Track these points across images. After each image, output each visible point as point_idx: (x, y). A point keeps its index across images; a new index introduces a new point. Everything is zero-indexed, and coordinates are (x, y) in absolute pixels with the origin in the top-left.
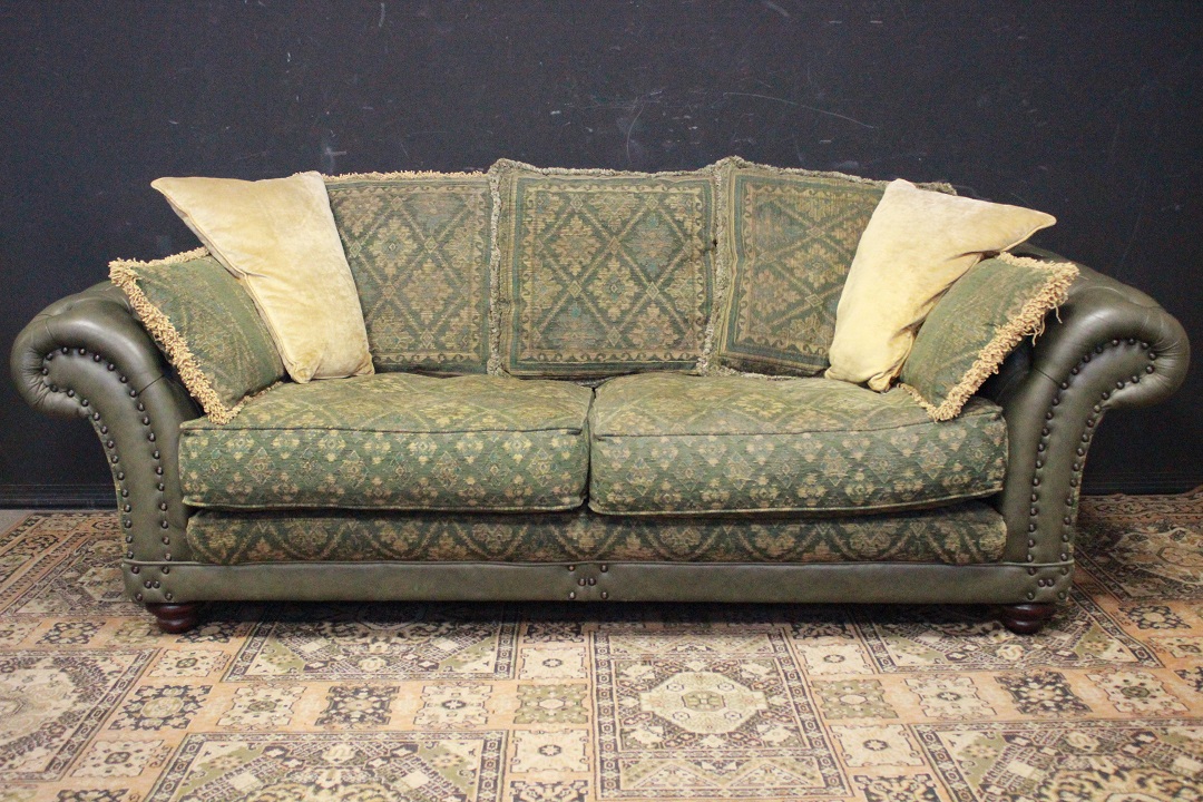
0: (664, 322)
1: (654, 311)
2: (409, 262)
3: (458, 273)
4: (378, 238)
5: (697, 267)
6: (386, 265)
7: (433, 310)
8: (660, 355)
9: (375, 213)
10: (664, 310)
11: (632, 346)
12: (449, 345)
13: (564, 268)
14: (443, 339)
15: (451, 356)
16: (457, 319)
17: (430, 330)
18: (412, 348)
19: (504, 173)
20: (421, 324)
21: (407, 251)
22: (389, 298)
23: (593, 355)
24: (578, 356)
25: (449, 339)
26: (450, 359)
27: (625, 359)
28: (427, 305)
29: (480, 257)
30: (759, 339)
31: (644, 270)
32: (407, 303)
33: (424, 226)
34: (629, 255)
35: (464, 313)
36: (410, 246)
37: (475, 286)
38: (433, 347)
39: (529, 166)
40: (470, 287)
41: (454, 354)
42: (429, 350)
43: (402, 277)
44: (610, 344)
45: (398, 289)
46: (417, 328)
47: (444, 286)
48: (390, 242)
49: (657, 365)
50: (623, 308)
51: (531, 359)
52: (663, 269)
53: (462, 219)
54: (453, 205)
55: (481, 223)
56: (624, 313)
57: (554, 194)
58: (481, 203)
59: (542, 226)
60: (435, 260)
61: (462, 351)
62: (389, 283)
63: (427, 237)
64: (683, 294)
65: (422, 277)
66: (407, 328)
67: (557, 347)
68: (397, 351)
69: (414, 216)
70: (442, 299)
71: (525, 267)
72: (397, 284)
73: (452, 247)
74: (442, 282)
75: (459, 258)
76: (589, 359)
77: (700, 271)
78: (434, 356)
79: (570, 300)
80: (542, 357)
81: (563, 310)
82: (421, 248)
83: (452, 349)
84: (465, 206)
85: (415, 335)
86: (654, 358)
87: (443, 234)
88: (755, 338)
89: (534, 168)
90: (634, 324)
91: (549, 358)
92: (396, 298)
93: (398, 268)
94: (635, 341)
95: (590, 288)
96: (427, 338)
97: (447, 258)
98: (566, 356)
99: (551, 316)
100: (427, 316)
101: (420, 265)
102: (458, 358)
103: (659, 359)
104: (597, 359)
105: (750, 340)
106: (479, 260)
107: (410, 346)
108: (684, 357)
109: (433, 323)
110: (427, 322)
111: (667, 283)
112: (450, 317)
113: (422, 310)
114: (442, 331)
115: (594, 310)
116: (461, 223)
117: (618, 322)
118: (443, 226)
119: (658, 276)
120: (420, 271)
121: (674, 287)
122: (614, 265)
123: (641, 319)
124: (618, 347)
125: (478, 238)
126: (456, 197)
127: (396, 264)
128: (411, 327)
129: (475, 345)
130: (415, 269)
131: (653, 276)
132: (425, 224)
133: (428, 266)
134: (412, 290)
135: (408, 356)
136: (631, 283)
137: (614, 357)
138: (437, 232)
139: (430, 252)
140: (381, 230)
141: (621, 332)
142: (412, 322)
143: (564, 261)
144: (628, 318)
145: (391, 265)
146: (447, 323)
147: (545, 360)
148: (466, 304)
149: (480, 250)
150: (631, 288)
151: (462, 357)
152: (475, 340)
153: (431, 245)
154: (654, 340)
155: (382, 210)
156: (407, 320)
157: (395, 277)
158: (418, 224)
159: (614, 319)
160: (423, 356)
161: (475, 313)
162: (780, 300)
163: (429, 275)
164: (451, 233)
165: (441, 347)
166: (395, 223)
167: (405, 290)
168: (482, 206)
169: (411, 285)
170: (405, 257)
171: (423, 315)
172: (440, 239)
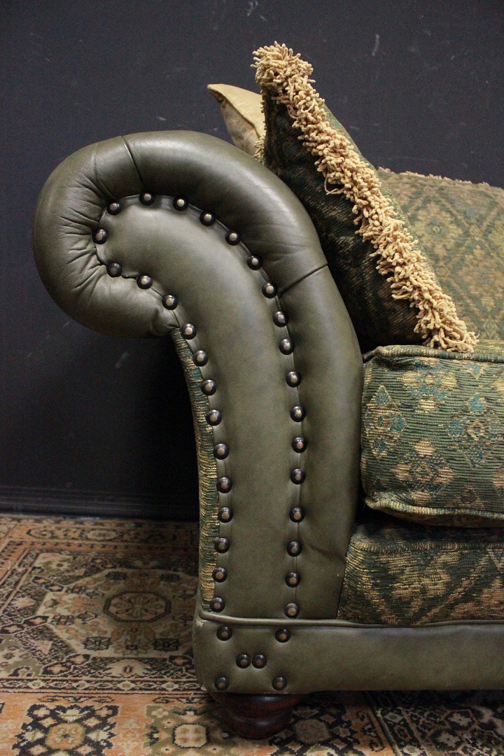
2: (458, 245)
4: (418, 220)
6: (433, 246)
7: (493, 295)
9: (410, 197)
17: (494, 318)
20: (484, 311)
21: (453, 235)
28: (487, 292)
36: (455, 232)
43: (456, 260)
48: (431, 224)
60: (480, 243)
62: (441, 264)
63: (470, 224)
65: (475, 262)
69: (452, 202)
72: (450, 265)
73: (496, 238)
82: (467, 234)
84: (496, 203)
87: (485, 225)
92: (452, 280)
93: (447, 250)
97: (494, 247)
101: (470, 250)
110: (489, 309)
113: (481, 296)
118: (483, 217)
120: (471, 257)
127: (444, 246)
128: (472, 312)
130: (465, 252)
132: (465, 213)
133: (478, 252)
134: (467, 274)
138: (479, 222)
139: (477, 239)
140: (420, 212)
142: (473, 307)
145: (440, 246)
153: (476, 232)
155: (418, 194)
156: (468, 305)
158: (458, 211)
163: (481, 261)
164: (492, 225)
166: (434, 209)
167: (460, 273)
169: (465, 269)
170: (452, 241)
171: (484, 301)
172: (484, 228)
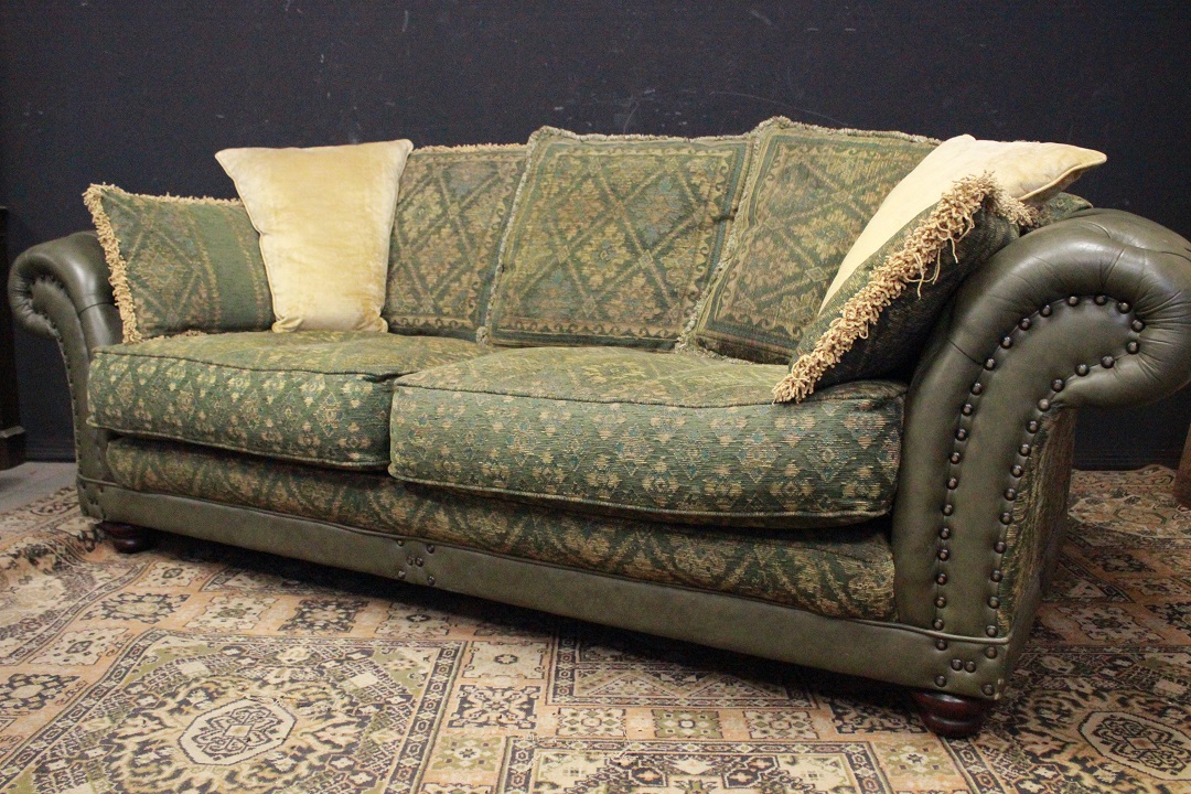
0: (646, 294)
1: (640, 281)
2: (430, 226)
3: (471, 238)
4: (412, 204)
5: (705, 236)
6: (410, 230)
7: (438, 274)
8: (635, 331)
9: (417, 181)
10: (651, 281)
11: (606, 318)
12: (446, 310)
13: (561, 232)
14: (441, 303)
15: (446, 321)
16: (457, 284)
17: (432, 294)
18: (414, 312)
19: (543, 140)
20: (425, 288)
21: (432, 216)
22: (404, 261)
23: (566, 326)
24: (551, 326)
25: (446, 304)
26: (446, 324)
27: (597, 332)
28: (434, 269)
29: (499, 223)
30: (741, 317)
31: (640, 235)
32: (417, 265)
33: (453, 192)
34: (630, 220)
35: (464, 278)
36: (436, 211)
37: (484, 252)
38: (432, 311)
39: (569, 133)
40: (478, 253)
41: (449, 320)
42: (428, 314)
43: (421, 241)
44: (584, 314)
45: (414, 253)
46: (420, 291)
47: (455, 250)
48: (421, 207)
49: (631, 342)
50: (607, 276)
51: (509, 327)
52: (662, 236)
53: (490, 186)
54: (485, 172)
55: (507, 190)
56: (606, 281)
57: (576, 158)
58: (513, 170)
59: (556, 190)
60: (453, 224)
61: (457, 317)
62: (408, 246)
63: (452, 202)
64: (678, 265)
65: (438, 241)
66: (413, 291)
67: (533, 315)
68: (403, 314)
69: (448, 182)
70: (449, 263)
71: (526, 231)
72: (414, 248)
73: (472, 213)
74: (453, 247)
75: (477, 223)
76: (561, 330)
77: (708, 241)
78: (432, 320)
79: (555, 266)
80: (519, 326)
81: (546, 276)
82: (445, 213)
83: (447, 315)
84: (497, 173)
85: (418, 298)
86: (629, 332)
87: (467, 200)
88: (737, 315)
89: (574, 135)
90: (614, 294)
91: (526, 326)
92: (410, 262)
93: (419, 232)
94: (611, 313)
95: (579, 254)
96: (428, 302)
97: (466, 223)
98: (540, 326)
99: (533, 281)
100: (432, 279)
101: (439, 230)
102: (453, 324)
103: (633, 335)
104: (569, 331)
105: (731, 317)
106: (496, 227)
107: (414, 309)
108: (662, 334)
109: (436, 286)
110: (430, 286)
111: (663, 253)
112: (451, 281)
113: (428, 274)
114: (441, 297)
115: (576, 277)
116: (488, 190)
117: (597, 291)
118: (470, 192)
119: (655, 244)
120: (437, 236)
121: (672, 256)
122: (610, 229)
123: (625, 289)
124: (592, 317)
125: (501, 205)
126: (493, 165)
127: (419, 228)
128: (416, 290)
129: (470, 311)
130: (434, 233)
131: (650, 243)
132: (454, 190)
133: (445, 231)
134: (425, 254)
135: (410, 319)
136: (624, 250)
137: (586, 329)
138: (463, 198)
139: (451, 217)
140: (416, 197)
141: (598, 302)
142: (419, 286)
143: (563, 226)
144: (610, 287)
145: (415, 230)
146: (448, 287)
147: (522, 328)
148: (471, 269)
149: (501, 217)
150: (623, 254)
151: (456, 323)
152: (471, 306)
153: (454, 209)
154: (632, 313)
155: (424, 177)
156: (414, 283)
157: (415, 241)
158: (449, 190)
159: (594, 288)
160: (422, 320)
161: (476, 278)
162: (774, 272)
163: (444, 240)
164: (476, 199)
165: (438, 311)
166: (430, 190)
167: (419, 254)
168: (513, 174)
169: (426, 249)
170: (428, 222)
171: (429, 278)
172: (464, 204)
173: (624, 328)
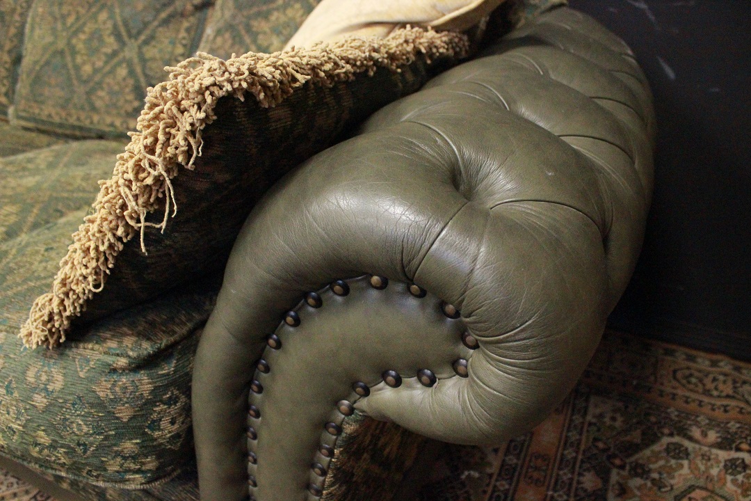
0: (126, 86)
1: (122, 72)
5: (186, 24)
8: (118, 123)
10: (132, 73)
11: (94, 109)
13: (63, 17)
27: (88, 122)
31: (126, 24)
34: (119, 6)
44: (76, 104)
50: (96, 66)
51: (25, 111)
52: (146, 25)
56: (96, 71)
64: (158, 56)
76: (61, 117)
77: (188, 30)
79: (55, 53)
80: (31, 111)
81: (47, 63)
86: (112, 125)
90: (99, 85)
91: (36, 111)
94: (98, 103)
95: (74, 41)
98: (46, 112)
99: (38, 68)
104: (66, 120)
111: (146, 42)
115: (70, 65)
117: (86, 82)
119: (139, 33)
121: (154, 47)
122: (103, 16)
123: (109, 80)
124: (82, 108)
129: (4, 90)
131: (134, 32)
136: (111, 40)
137: (78, 119)
141: (87, 93)
143: (65, 10)
144: (97, 78)
147: (34, 113)
150: (111, 43)
154: (115, 105)
159: (85, 78)
173: (108, 120)
